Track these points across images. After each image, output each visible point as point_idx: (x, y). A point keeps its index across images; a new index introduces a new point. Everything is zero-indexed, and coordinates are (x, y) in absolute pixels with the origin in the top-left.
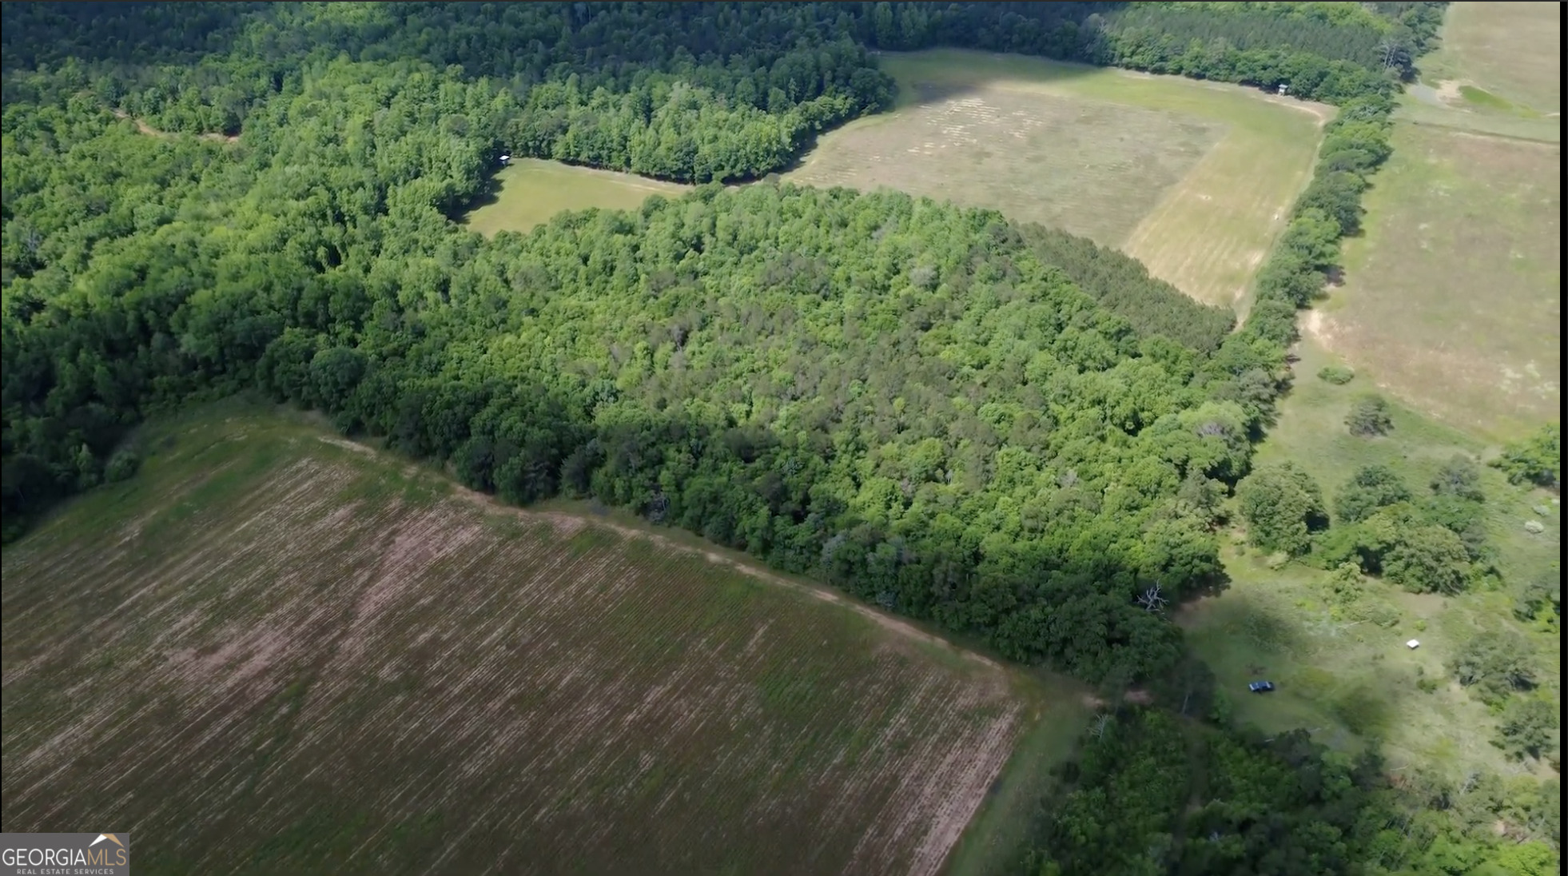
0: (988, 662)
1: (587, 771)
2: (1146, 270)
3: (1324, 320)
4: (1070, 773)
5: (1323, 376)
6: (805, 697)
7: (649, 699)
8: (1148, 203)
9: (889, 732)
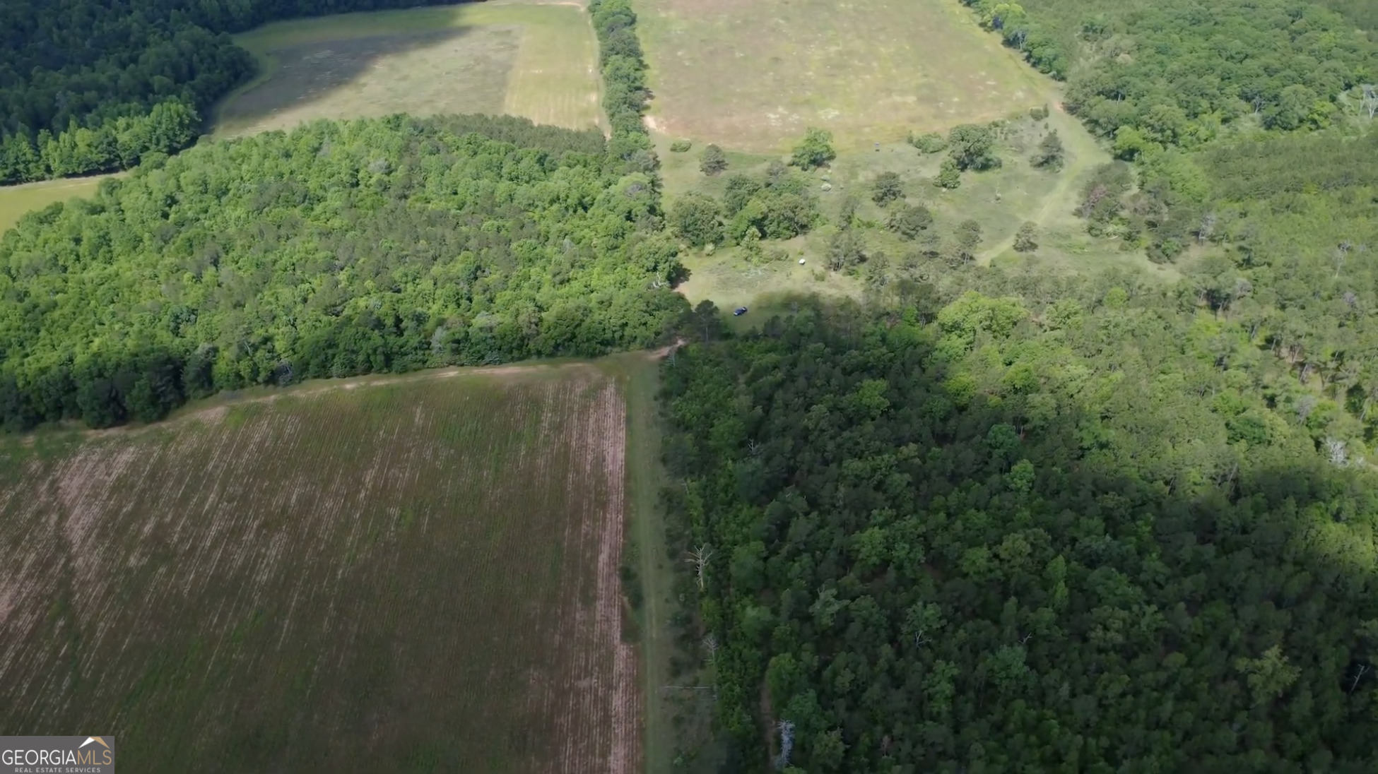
0: (580, 365)
1: (354, 537)
2: (531, 121)
3: (656, 120)
4: (666, 395)
5: (674, 150)
6: (477, 430)
7: (368, 480)
8: (503, 84)
9: (546, 424)
